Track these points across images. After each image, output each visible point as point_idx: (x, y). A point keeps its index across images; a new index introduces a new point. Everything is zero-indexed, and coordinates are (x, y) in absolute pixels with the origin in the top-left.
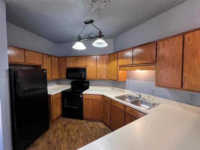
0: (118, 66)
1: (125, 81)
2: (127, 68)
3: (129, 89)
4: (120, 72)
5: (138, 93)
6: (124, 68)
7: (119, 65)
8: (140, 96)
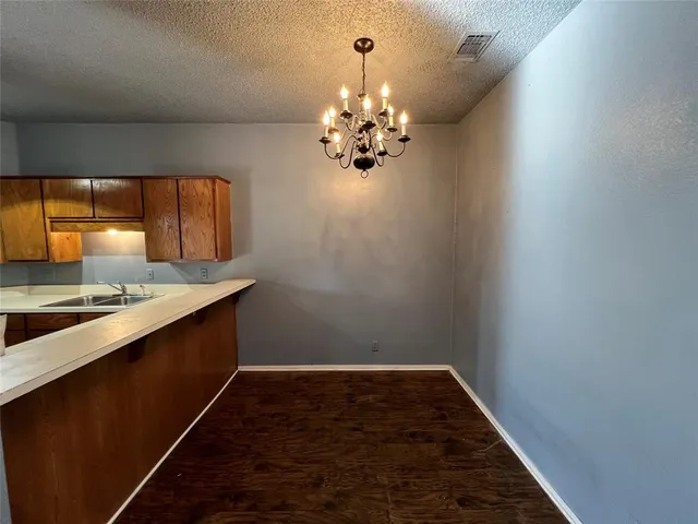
0: (48, 221)
1: (78, 263)
2: (79, 225)
3: (93, 282)
4: (55, 236)
5: (119, 286)
6: (69, 225)
7: (47, 215)
8: (124, 290)
